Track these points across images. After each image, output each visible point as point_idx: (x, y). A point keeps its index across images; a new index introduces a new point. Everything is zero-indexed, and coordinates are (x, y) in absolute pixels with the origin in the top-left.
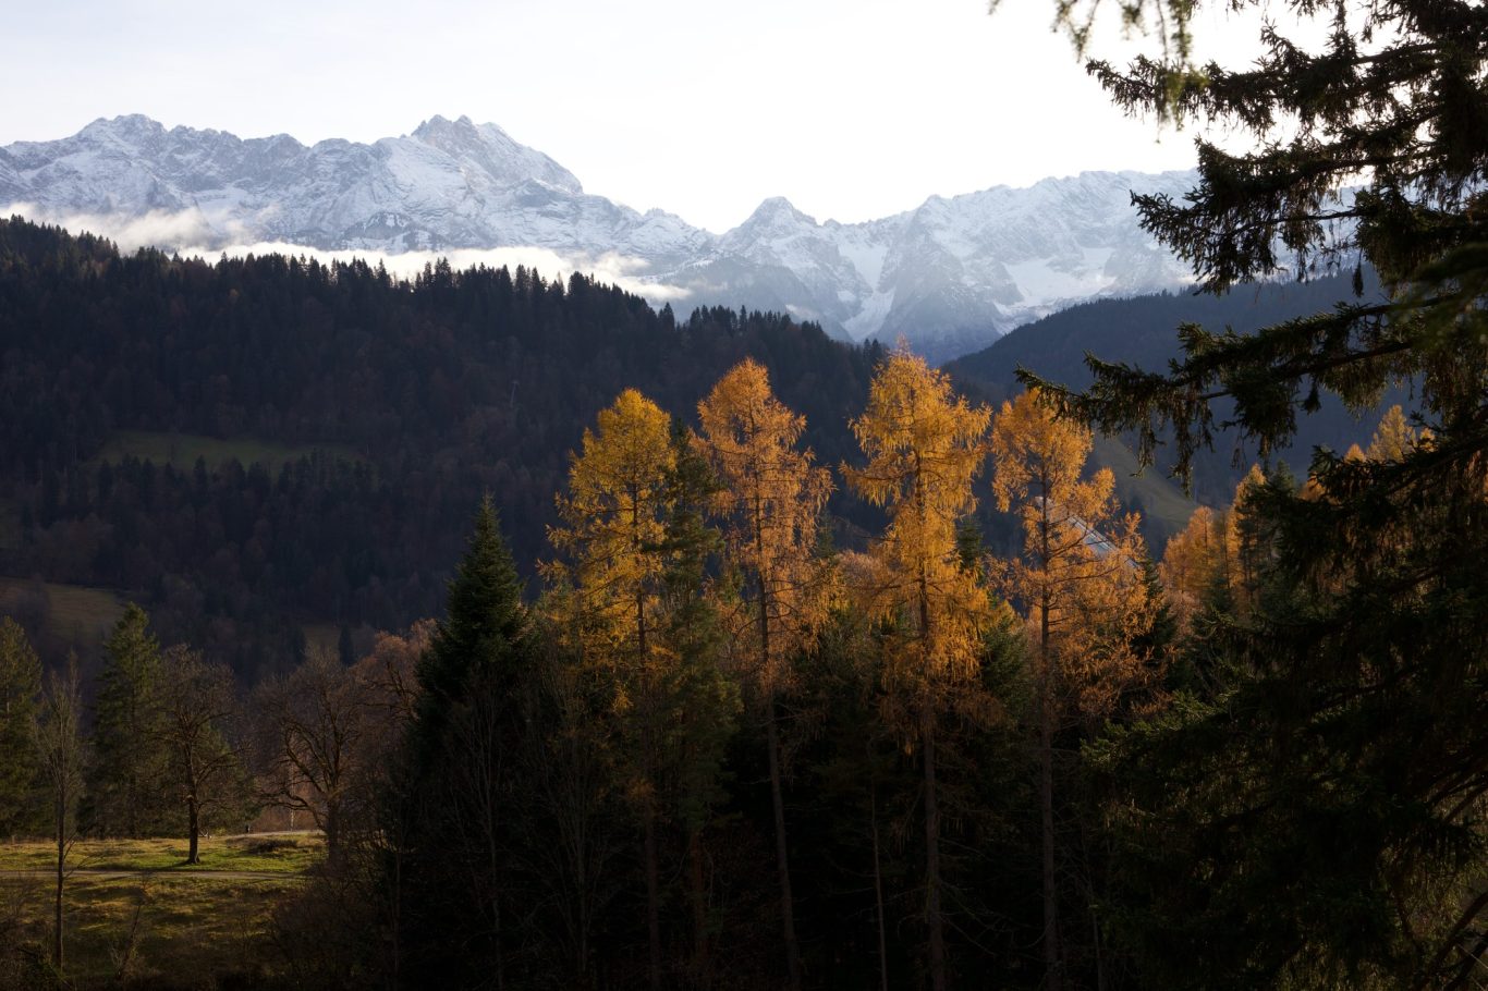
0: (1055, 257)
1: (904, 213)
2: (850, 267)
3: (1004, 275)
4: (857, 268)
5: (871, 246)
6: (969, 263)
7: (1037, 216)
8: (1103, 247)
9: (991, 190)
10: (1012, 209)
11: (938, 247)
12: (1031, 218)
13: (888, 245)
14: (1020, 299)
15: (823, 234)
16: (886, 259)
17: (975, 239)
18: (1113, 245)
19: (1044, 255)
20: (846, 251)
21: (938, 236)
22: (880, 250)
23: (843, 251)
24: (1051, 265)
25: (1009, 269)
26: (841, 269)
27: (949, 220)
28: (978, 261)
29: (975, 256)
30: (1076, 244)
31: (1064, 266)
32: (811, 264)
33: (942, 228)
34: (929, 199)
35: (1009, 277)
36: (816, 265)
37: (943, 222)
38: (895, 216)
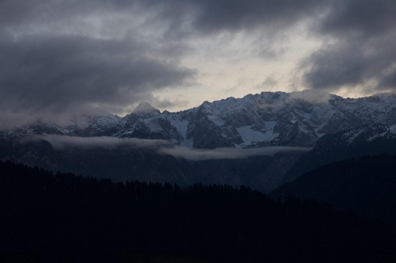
0: (254, 125)
1: (194, 108)
2: (175, 130)
3: (236, 133)
4: (178, 130)
5: (182, 121)
6: (223, 128)
7: (246, 109)
8: (271, 121)
9: (228, 99)
10: (236, 106)
11: (210, 122)
12: (244, 110)
13: (189, 121)
14: (243, 142)
15: (163, 117)
16: (188, 126)
17: (224, 119)
18: (275, 120)
19: (249, 124)
20: (173, 123)
21: (210, 117)
22: (186, 123)
23: (172, 124)
24: (252, 128)
25: (238, 130)
26: (172, 130)
27: (212, 111)
28: (226, 127)
29: (225, 125)
30: (262, 120)
31: (258, 129)
32: (161, 129)
33: (211, 114)
34: (204, 103)
35: (238, 133)
36: (162, 129)
37: (210, 112)
38: (191, 109)
